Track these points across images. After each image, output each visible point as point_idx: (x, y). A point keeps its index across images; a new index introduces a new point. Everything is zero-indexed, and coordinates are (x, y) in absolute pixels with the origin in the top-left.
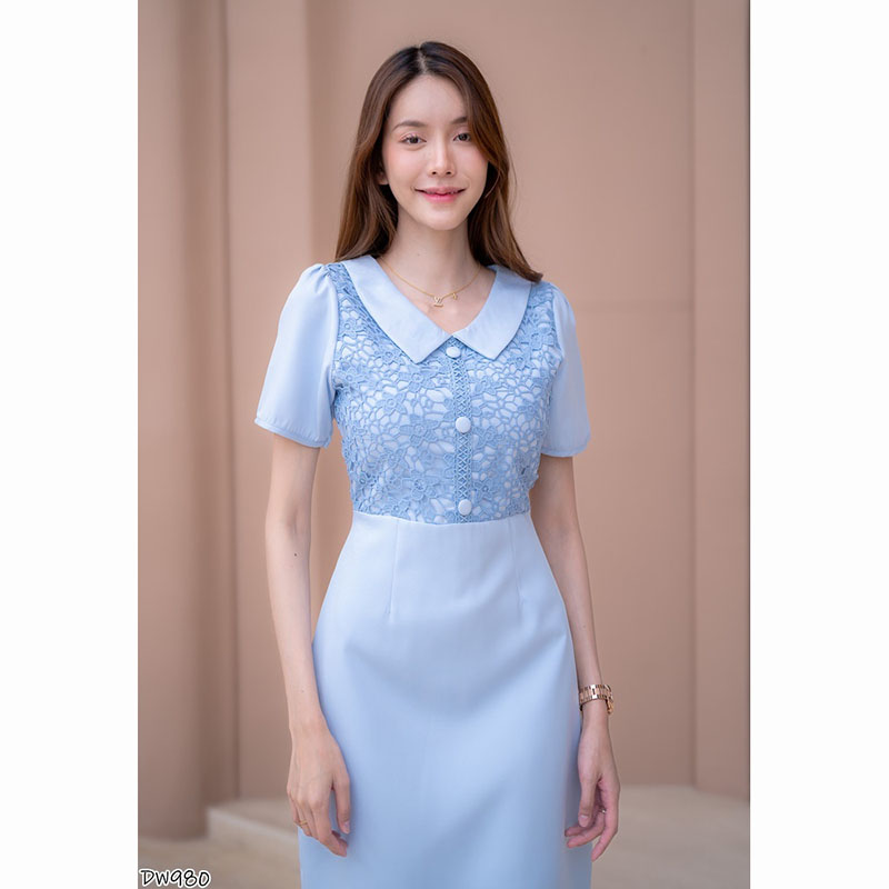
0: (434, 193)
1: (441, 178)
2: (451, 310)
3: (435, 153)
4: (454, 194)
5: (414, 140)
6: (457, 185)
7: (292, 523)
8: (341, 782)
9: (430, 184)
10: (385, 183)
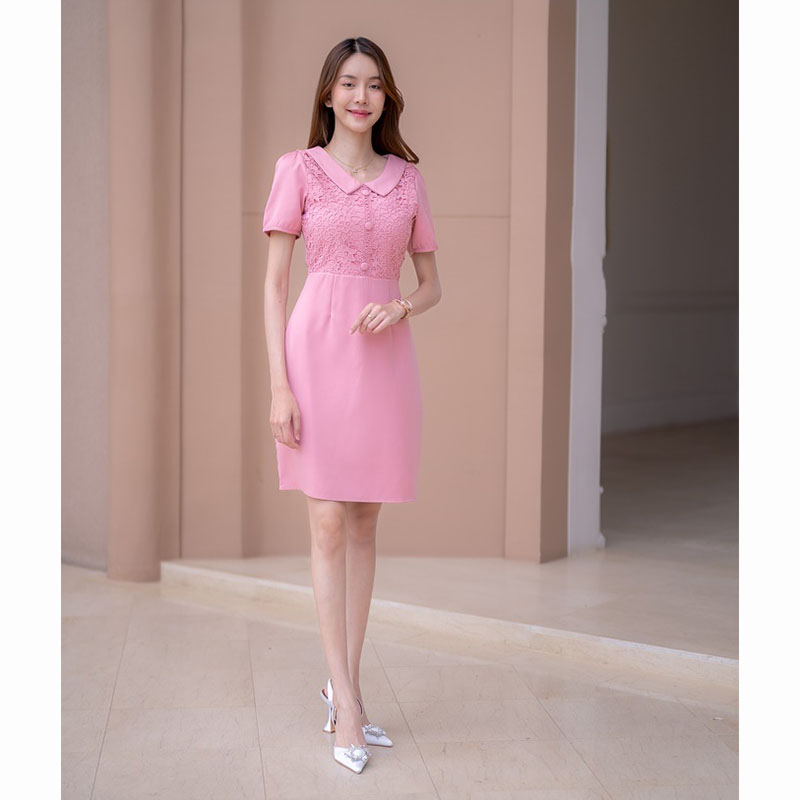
0: (355, 112)
1: (361, 105)
2: (362, 175)
3: (359, 93)
4: (366, 114)
5: (349, 85)
6: (369, 110)
7: (279, 285)
8: (296, 415)
9: (355, 107)
10: (330, 106)
